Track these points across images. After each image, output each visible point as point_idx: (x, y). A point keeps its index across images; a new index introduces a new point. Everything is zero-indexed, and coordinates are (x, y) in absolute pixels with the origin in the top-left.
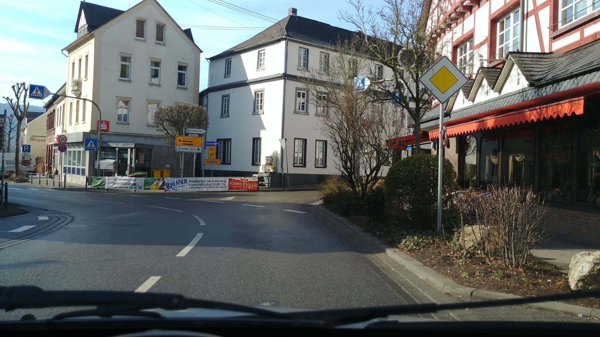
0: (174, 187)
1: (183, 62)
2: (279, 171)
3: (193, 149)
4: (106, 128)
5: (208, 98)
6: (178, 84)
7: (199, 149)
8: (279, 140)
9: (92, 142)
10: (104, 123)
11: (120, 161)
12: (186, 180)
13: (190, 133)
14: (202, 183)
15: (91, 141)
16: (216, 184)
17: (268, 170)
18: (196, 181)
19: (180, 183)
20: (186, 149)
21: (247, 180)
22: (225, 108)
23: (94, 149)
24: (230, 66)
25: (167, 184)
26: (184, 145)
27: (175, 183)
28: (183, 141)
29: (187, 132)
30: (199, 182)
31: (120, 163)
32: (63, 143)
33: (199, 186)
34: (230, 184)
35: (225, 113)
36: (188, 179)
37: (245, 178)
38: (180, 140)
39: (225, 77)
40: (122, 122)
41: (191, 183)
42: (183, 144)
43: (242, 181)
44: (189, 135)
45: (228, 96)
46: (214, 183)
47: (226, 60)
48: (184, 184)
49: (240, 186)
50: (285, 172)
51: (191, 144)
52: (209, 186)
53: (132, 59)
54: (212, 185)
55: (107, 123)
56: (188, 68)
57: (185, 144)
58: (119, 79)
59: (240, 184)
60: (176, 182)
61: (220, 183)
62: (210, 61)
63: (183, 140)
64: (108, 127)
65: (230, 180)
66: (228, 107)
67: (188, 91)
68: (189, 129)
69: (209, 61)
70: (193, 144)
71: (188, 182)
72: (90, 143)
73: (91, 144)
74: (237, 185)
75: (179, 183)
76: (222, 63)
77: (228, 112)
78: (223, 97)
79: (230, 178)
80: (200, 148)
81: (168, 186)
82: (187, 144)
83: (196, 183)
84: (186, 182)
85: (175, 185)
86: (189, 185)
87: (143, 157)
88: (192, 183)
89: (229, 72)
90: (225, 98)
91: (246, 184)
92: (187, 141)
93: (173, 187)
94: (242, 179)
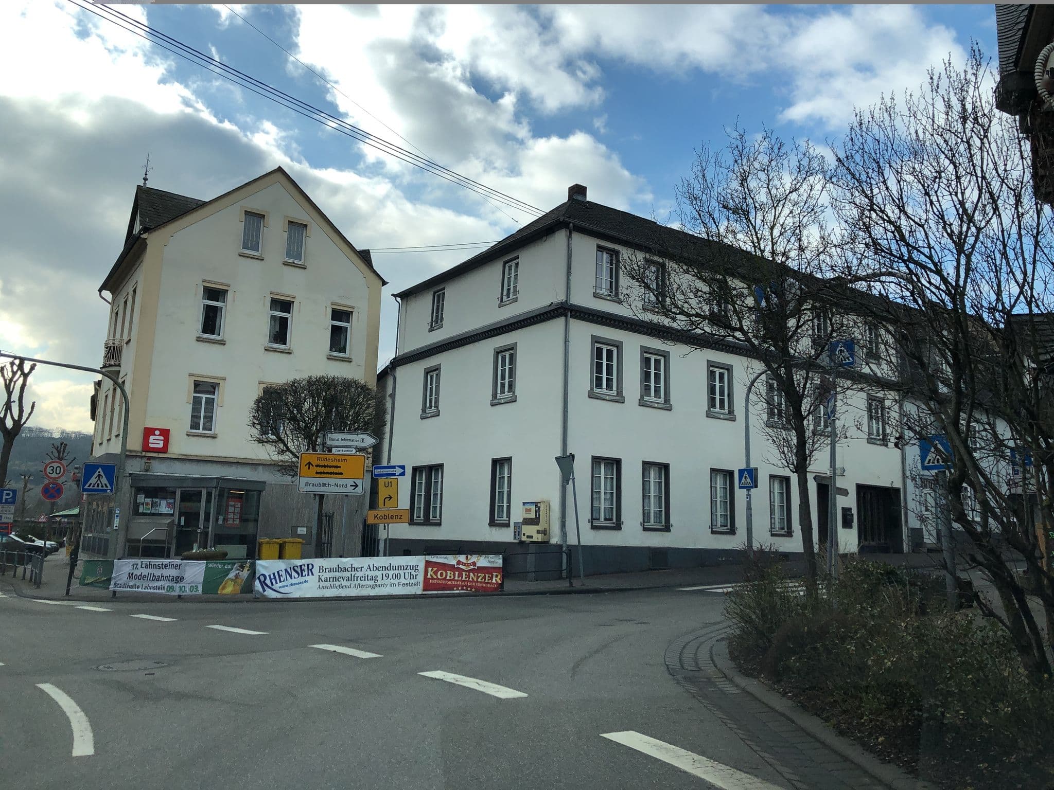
0: (279, 584)
1: (344, 303)
2: (555, 540)
3: (341, 486)
4: (161, 445)
5: (395, 379)
6: (331, 350)
7: (356, 486)
8: (557, 458)
9: (102, 473)
10: (157, 432)
11: (183, 519)
12: (310, 567)
13: (336, 447)
14: (353, 573)
15: (100, 470)
16: (391, 576)
17: (528, 537)
18: (339, 569)
19: (296, 576)
20: (324, 485)
21: (474, 564)
22: (431, 396)
23: (106, 491)
24: (443, 304)
25: (262, 578)
26: (319, 475)
27: (283, 573)
28: (317, 466)
29: (329, 443)
30: (346, 570)
31: (182, 523)
32: (53, 478)
33: (345, 583)
34: (429, 576)
35: (431, 407)
36: (318, 562)
37: (467, 558)
38: (309, 463)
39: (432, 329)
40: (201, 431)
41: (325, 575)
42: (317, 473)
43: (461, 566)
44: (334, 450)
45: (436, 370)
46: (384, 572)
47: (434, 294)
48: (307, 578)
49: (454, 580)
50: (572, 540)
51: (336, 474)
52: (372, 583)
53: (230, 295)
54: (379, 578)
55: (165, 433)
56: (355, 317)
57: (321, 473)
58: (198, 336)
59: (454, 575)
60: (286, 570)
61: (402, 572)
62: (401, 300)
63: (318, 463)
64: (166, 442)
65: (428, 563)
66: (437, 393)
67: (352, 363)
68: (335, 436)
69: (399, 299)
70: (342, 474)
71: (316, 570)
72: (97, 474)
73: (99, 476)
74: (445, 579)
75: (294, 574)
76: (425, 303)
77: (437, 407)
78: (428, 372)
79: (430, 558)
80: (359, 482)
81: (263, 584)
82: (327, 473)
83: (337, 574)
84: (310, 570)
85: (282, 580)
86: (320, 579)
87: (238, 510)
88: (328, 575)
89: (439, 318)
90: (431, 373)
91: (472, 574)
92: (327, 466)
93: (276, 587)
94: (459, 562)
